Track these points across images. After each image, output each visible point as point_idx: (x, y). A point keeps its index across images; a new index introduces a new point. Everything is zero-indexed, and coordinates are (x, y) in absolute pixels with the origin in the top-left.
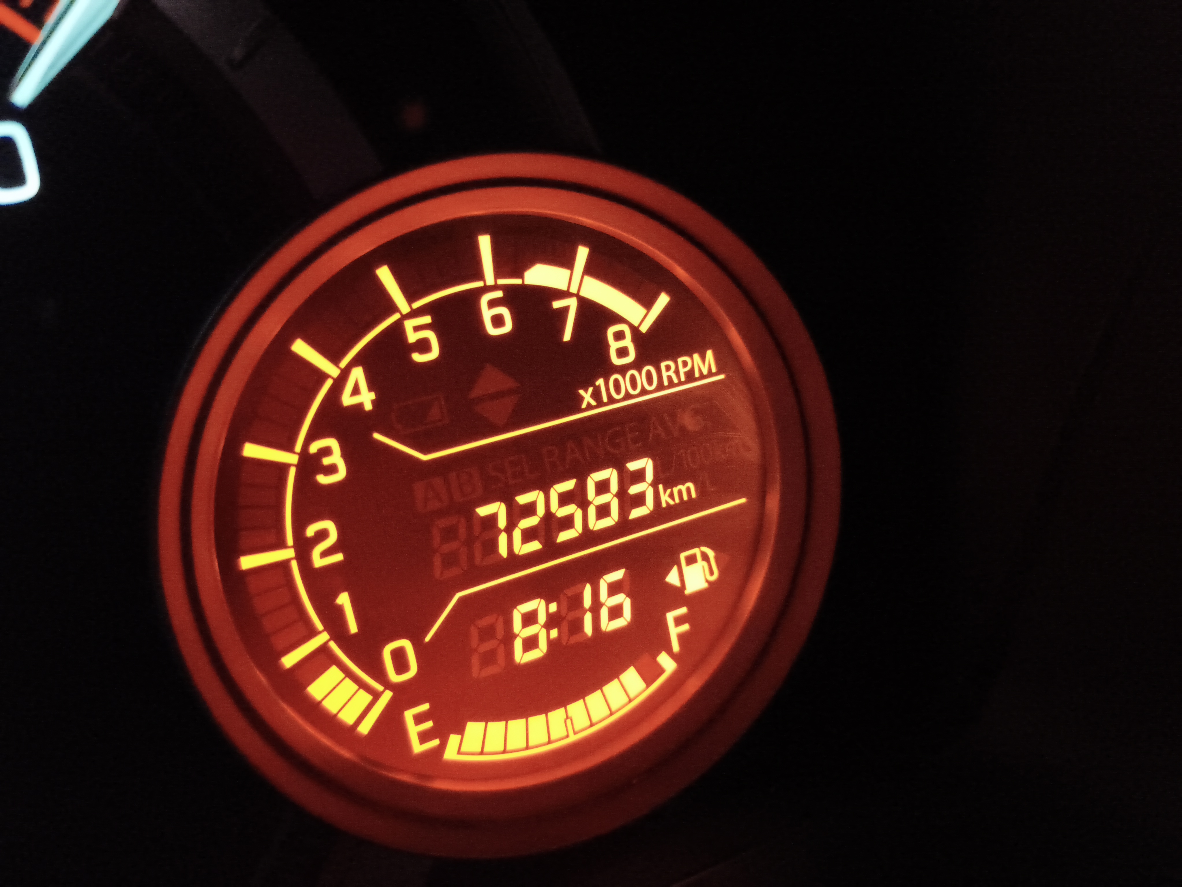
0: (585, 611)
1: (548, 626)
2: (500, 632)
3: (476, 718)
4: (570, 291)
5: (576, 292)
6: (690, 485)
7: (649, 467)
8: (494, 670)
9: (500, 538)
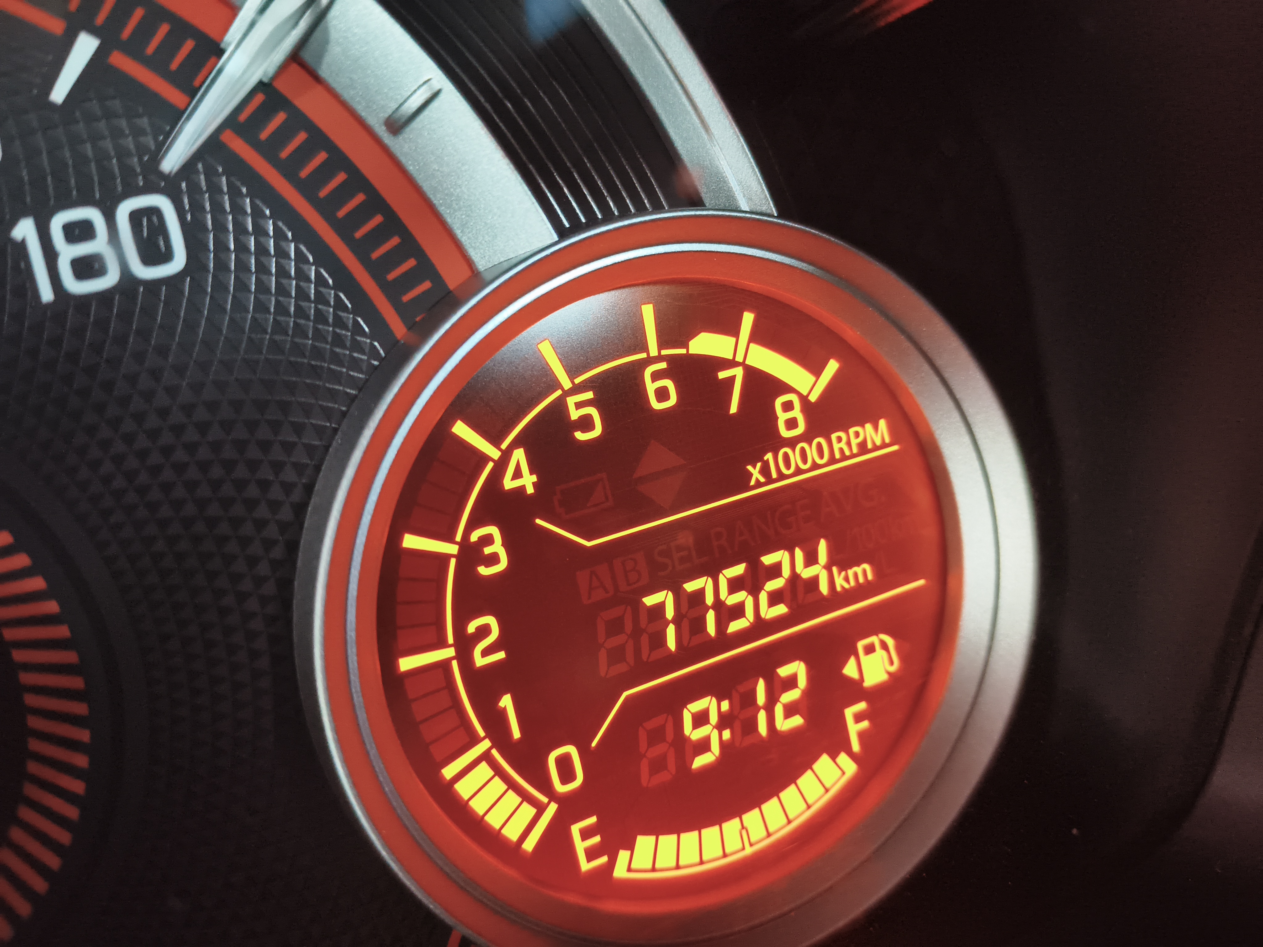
0: (758, 709)
1: (720, 727)
2: (670, 734)
3: (646, 832)
4: (736, 360)
5: (741, 360)
6: (866, 566)
7: (822, 547)
8: (664, 777)
9: (668, 630)
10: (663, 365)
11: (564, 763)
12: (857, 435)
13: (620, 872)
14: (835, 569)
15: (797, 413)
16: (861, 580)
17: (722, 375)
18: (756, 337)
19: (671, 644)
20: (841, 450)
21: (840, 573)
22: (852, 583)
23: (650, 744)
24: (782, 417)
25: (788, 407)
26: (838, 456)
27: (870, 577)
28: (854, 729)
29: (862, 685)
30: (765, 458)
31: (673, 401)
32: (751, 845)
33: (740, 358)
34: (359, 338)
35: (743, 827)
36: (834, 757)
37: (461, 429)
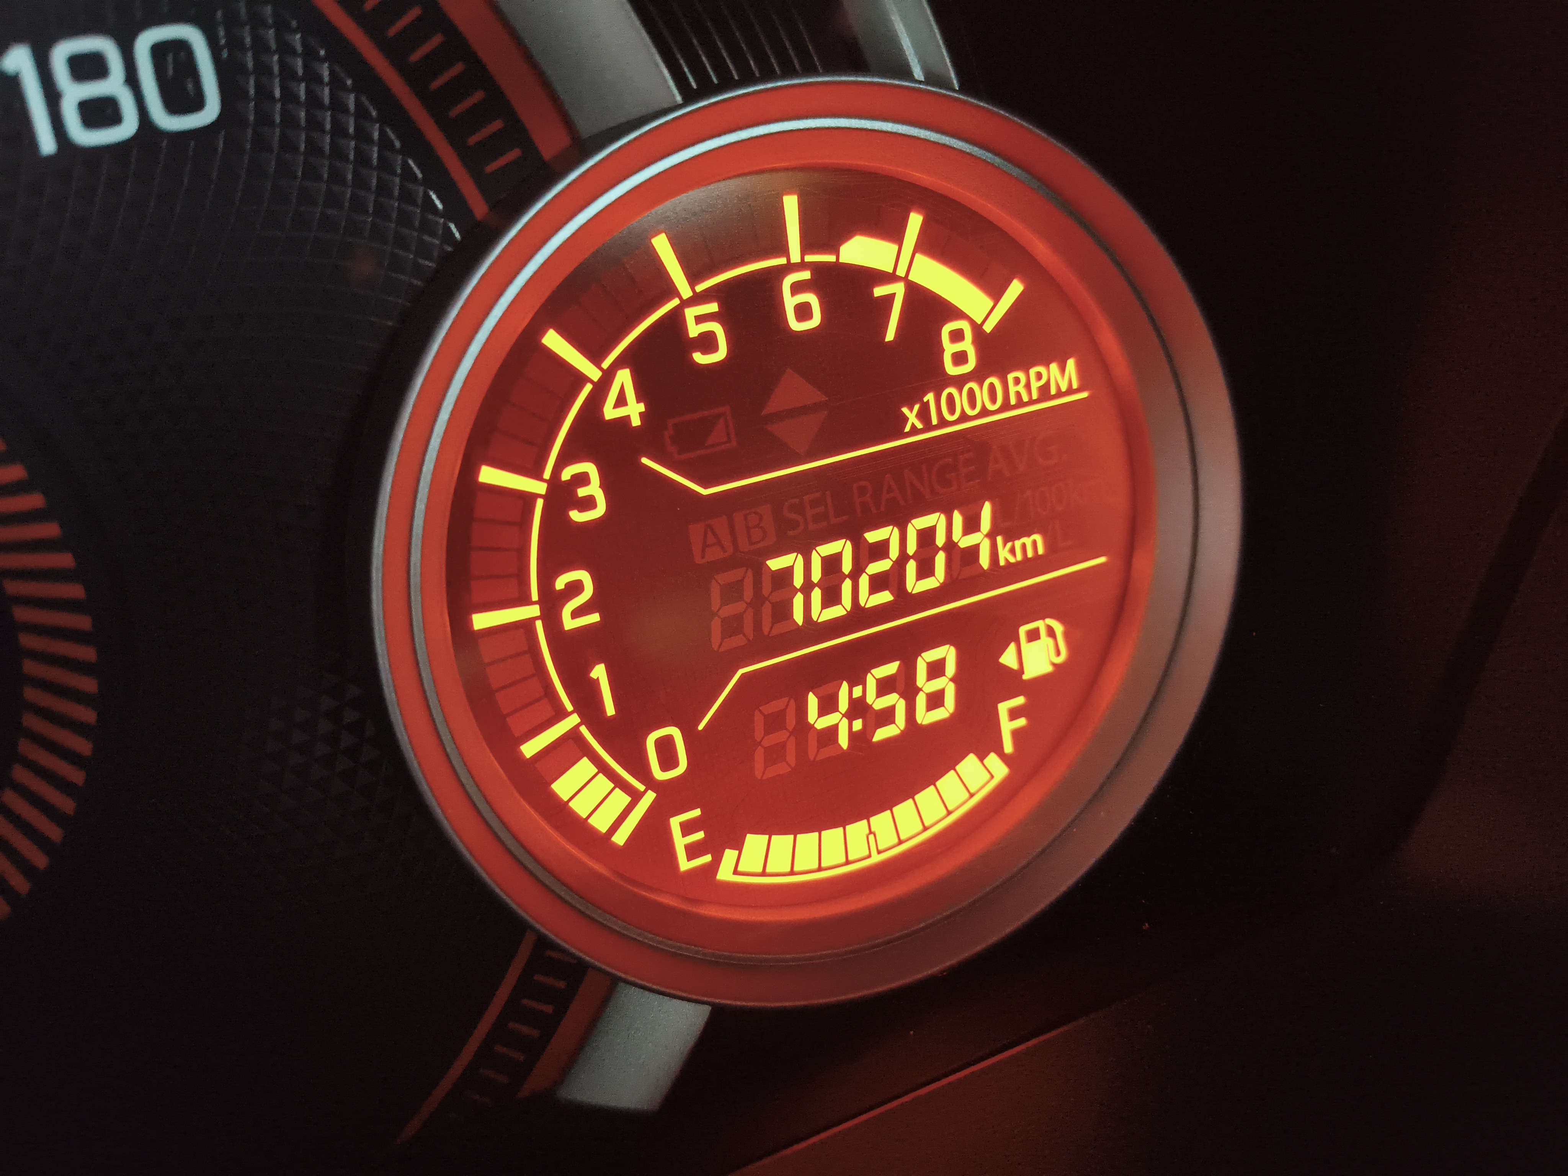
1: (851, 715)
2: (791, 721)
3: (758, 830)
4: (898, 273)
5: (903, 276)
6: (1038, 537)
7: (986, 512)
8: (781, 769)
9: (795, 600)
10: (806, 275)
11: (665, 747)
12: (1039, 376)
13: (725, 873)
14: (999, 539)
15: (967, 345)
16: (1030, 554)
17: (879, 291)
18: (925, 245)
19: (798, 616)
20: (1018, 394)
21: (1005, 545)
22: (1019, 557)
23: (768, 731)
24: (949, 348)
25: (957, 336)
26: (1013, 402)
27: (1041, 551)
28: (1007, 727)
29: (1022, 677)
30: (925, 400)
31: (815, 321)
32: (879, 852)
33: (901, 272)
34: (430, 217)
35: (871, 832)
36: (981, 758)
37: (553, 340)
